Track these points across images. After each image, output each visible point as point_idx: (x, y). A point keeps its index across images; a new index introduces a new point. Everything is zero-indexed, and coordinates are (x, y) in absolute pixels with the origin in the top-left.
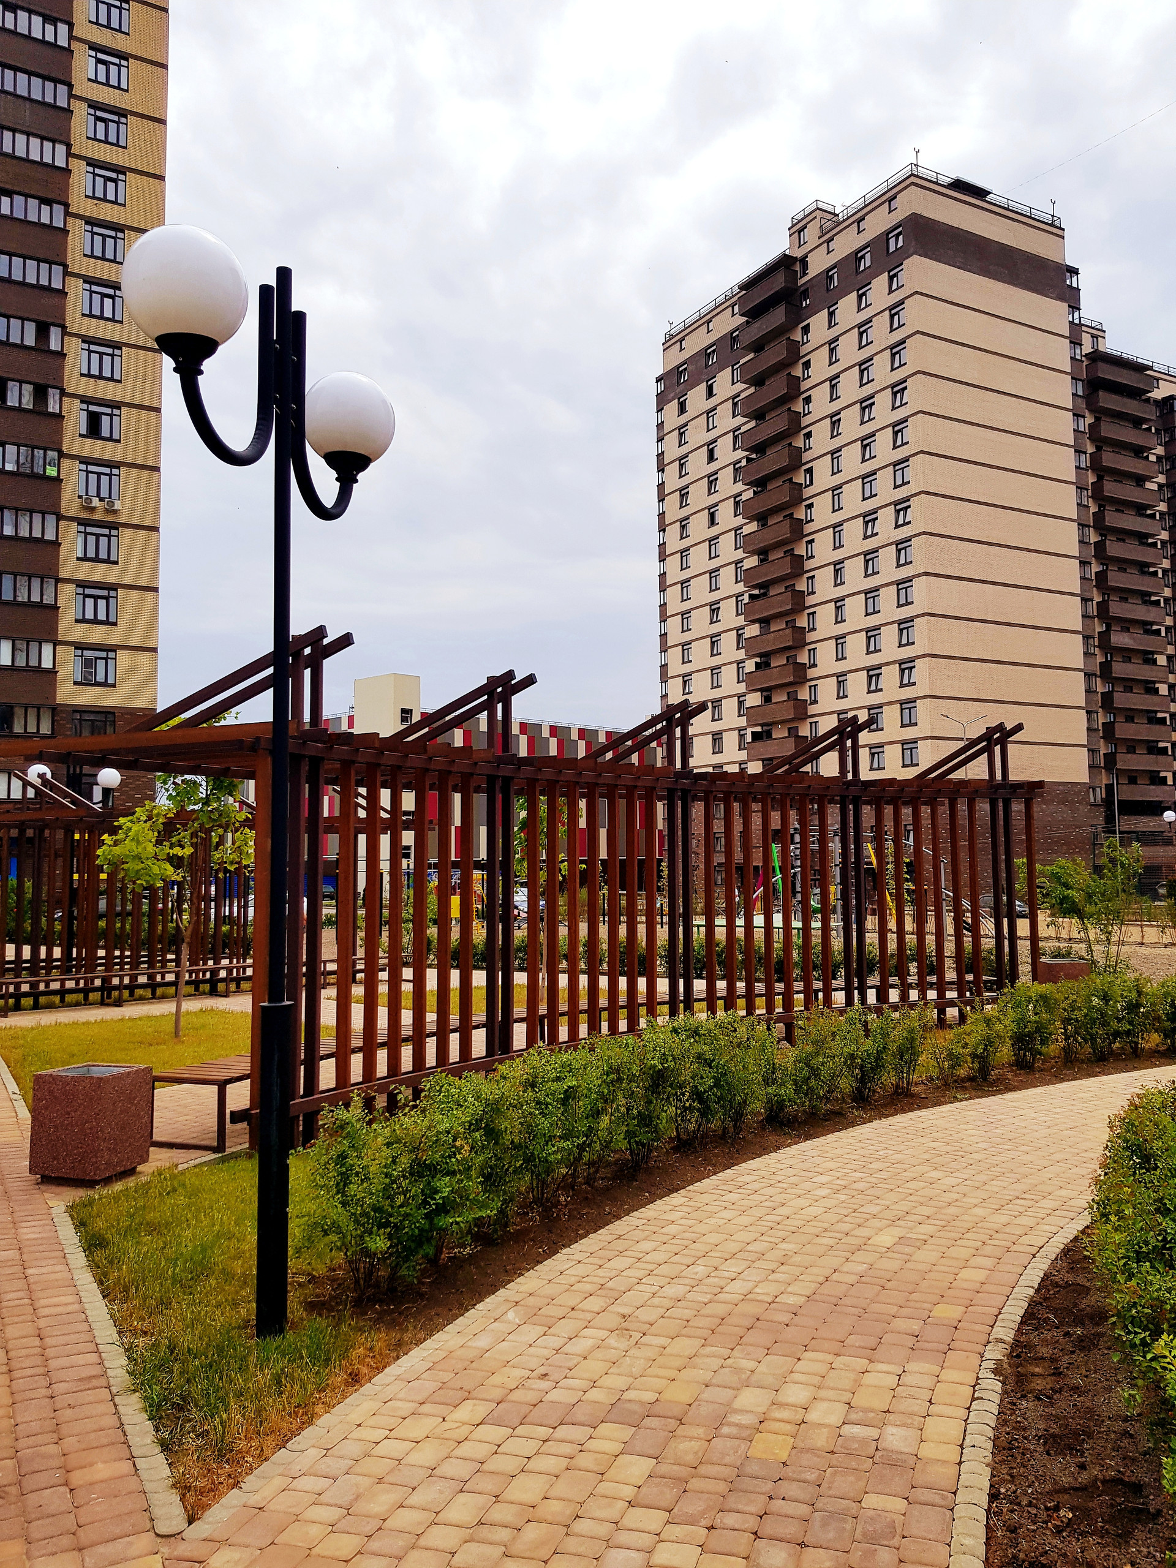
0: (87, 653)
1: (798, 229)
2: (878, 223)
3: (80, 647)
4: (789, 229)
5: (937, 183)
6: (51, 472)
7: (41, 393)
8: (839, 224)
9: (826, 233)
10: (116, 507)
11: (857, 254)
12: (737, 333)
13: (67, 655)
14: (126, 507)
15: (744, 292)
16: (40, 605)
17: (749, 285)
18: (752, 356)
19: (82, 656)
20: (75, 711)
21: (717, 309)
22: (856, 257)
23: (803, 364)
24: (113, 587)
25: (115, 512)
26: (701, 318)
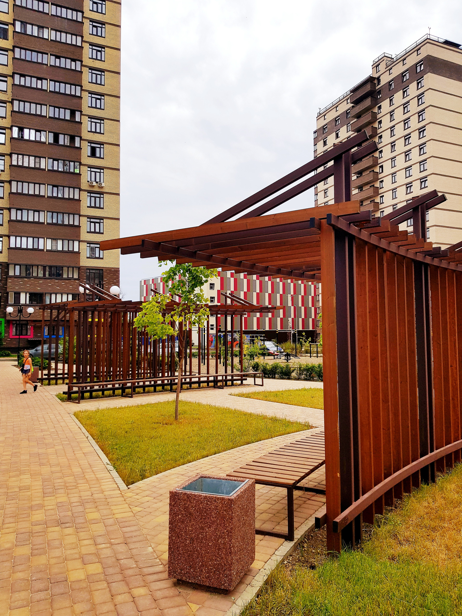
0: (92, 245)
1: (376, 66)
2: (412, 61)
3: (89, 243)
4: (372, 66)
5: (438, 42)
6: (77, 171)
7: (72, 139)
8: (394, 62)
9: (388, 67)
10: (102, 186)
11: (402, 74)
12: (349, 111)
13: (84, 246)
14: (106, 186)
15: (352, 93)
16: (73, 226)
17: (354, 90)
18: (356, 120)
19: (90, 247)
20: (87, 269)
21: (340, 102)
22: (402, 75)
23: (378, 122)
24: (102, 218)
25: (102, 187)
26: (333, 106)
